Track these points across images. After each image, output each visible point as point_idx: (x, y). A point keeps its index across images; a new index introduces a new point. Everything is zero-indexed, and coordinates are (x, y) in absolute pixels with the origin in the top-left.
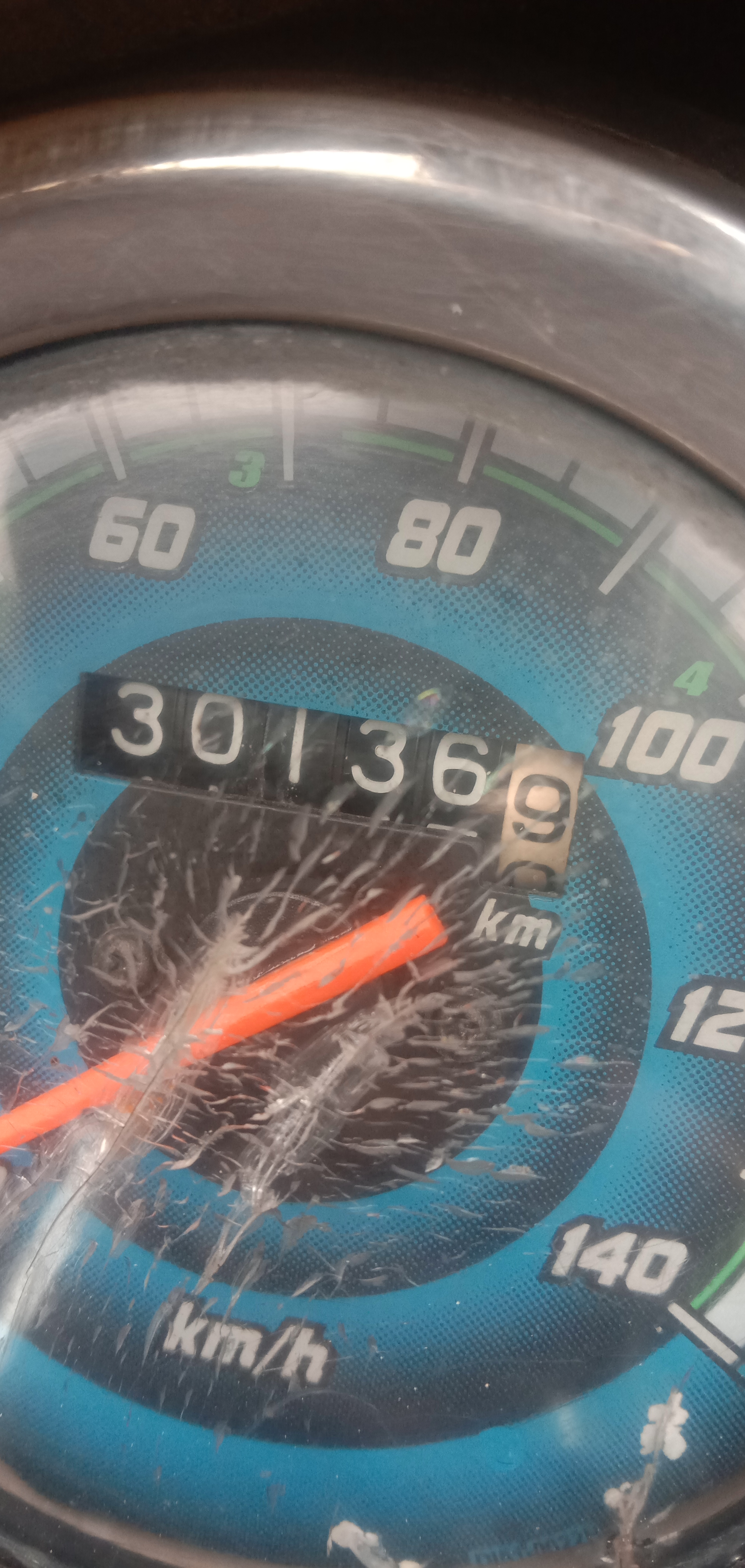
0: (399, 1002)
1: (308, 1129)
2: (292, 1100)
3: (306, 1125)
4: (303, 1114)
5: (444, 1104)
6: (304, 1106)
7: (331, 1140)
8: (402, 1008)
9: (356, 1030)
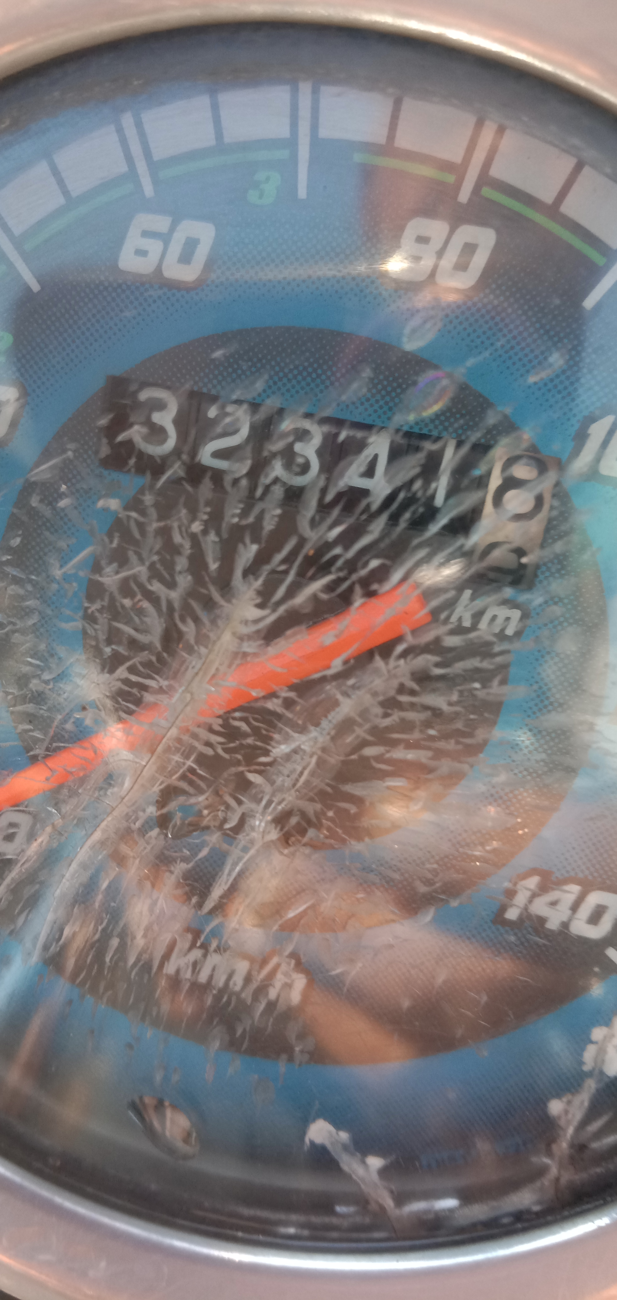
0: (392, 662)
1: (306, 773)
2: (293, 746)
3: (304, 768)
4: (302, 759)
5: (430, 754)
6: (304, 751)
7: (327, 781)
8: (396, 667)
9: (353, 687)
